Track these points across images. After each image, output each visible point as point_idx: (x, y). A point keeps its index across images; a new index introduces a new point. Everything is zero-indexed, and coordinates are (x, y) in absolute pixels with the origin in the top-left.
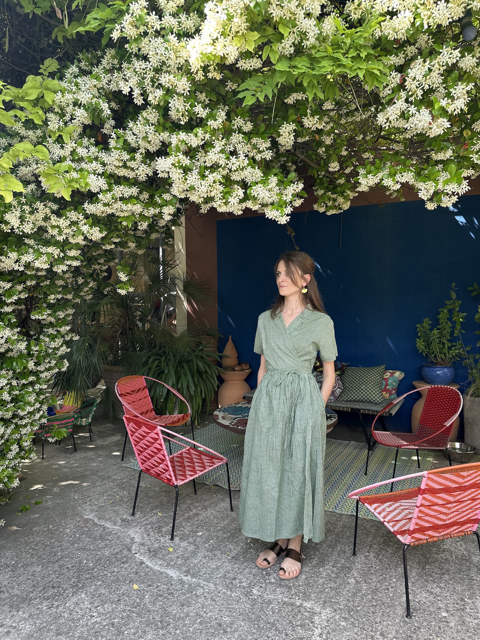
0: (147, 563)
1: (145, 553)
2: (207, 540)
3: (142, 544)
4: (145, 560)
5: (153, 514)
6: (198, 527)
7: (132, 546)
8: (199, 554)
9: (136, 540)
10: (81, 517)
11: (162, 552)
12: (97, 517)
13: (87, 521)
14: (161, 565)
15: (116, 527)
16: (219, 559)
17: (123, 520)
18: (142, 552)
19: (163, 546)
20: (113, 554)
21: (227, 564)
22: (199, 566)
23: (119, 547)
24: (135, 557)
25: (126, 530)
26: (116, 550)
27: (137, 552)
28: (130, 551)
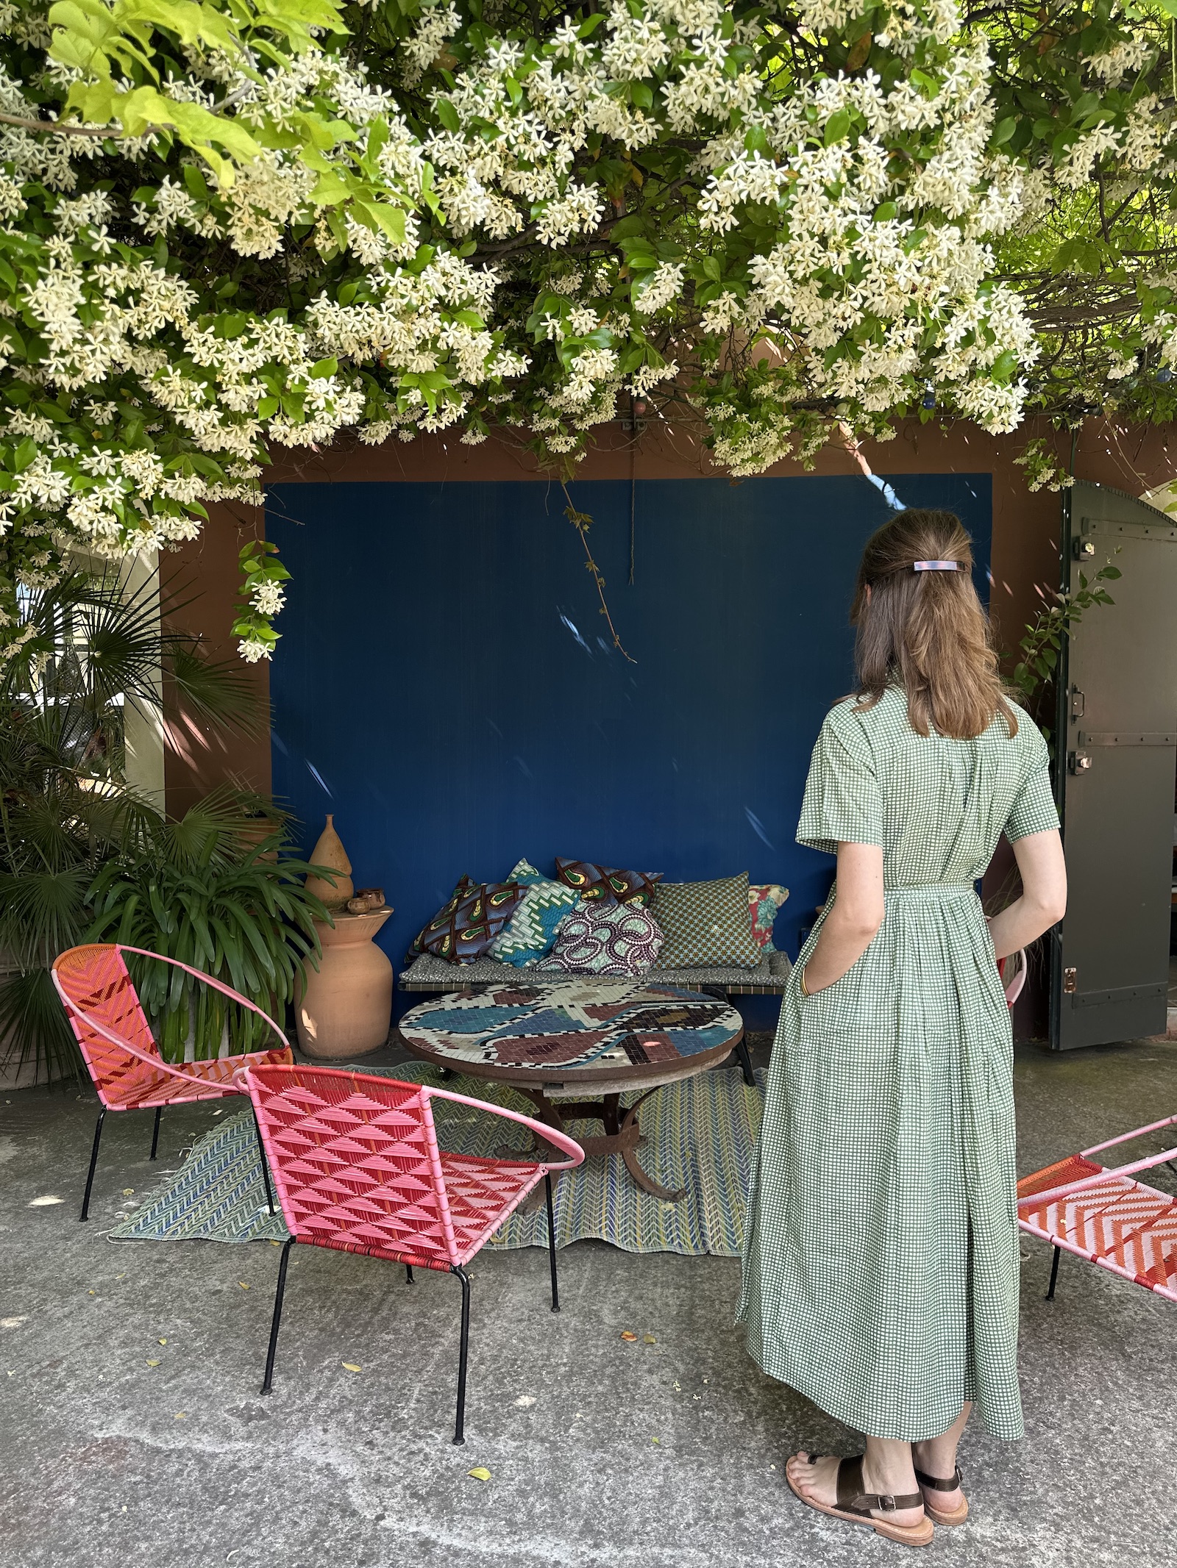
0: (445, 1541)
1: (410, 1507)
2: (558, 1415)
3: (378, 1481)
4: (426, 1530)
5: (327, 1373)
6: (500, 1382)
7: (345, 1497)
8: (576, 1466)
9: (343, 1472)
10: (81, 1438)
11: (458, 1489)
12: (142, 1424)
13: (114, 1448)
14: (490, 1533)
15: (239, 1445)
16: (647, 1464)
17: (247, 1416)
18: (397, 1507)
19: (448, 1468)
20: (303, 1543)
21: (681, 1474)
22: (607, 1502)
23: (305, 1511)
24: (386, 1529)
25: (282, 1447)
26: (303, 1523)
27: (379, 1510)
28: (354, 1513)
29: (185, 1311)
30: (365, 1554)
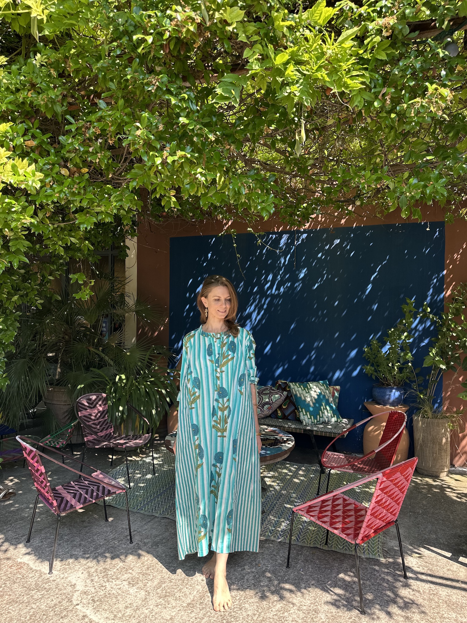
0: (91, 617)
1: (89, 603)
3: (85, 593)
4: (88, 612)
5: (97, 554)
6: (148, 568)
7: (73, 595)
8: (150, 602)
9: (77, 588)
11: (107, 601)
14: (107, 618)
16: (174, 607)
18: (85, 603)
19: (109, 594)
20: (50, 607)
21: (183, 613)
22: (151, 617)
23: (58, 597)
24: (76, 609)
25: (66, 575)
26: (55, 601)
27: (79, 602)
28: (71, 601)
29: (71, 526)
30: (65, 616)
